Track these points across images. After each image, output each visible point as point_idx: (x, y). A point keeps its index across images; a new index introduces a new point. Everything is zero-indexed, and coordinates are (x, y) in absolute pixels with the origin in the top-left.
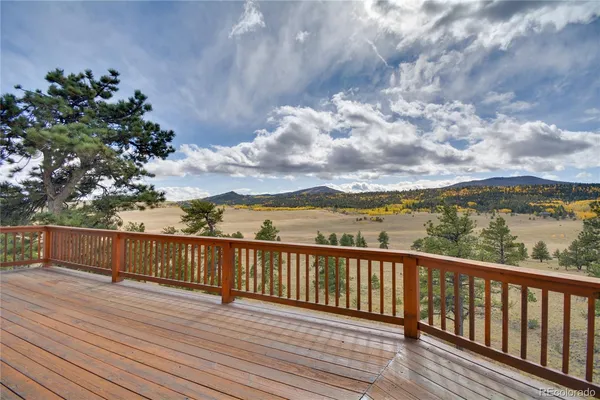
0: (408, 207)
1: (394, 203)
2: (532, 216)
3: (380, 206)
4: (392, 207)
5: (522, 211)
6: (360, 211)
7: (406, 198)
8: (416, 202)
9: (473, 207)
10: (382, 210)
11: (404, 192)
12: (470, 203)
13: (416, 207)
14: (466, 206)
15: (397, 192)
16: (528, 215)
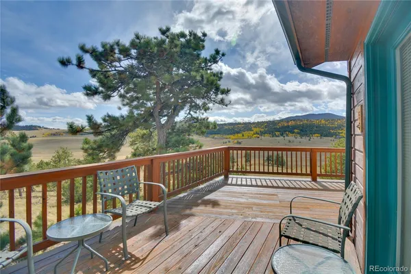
0: (257, 133)
1: (248, 130)
2: (332, 138)
3: (238, 133)
4: (246, 134)
5: (326, 136)
6: (225, 136)
7: (255, 127)
8: (262, 130)
9: (298, 133)
10: (240, 135)
11: (254, 123)
12: (296, 131)
13: (262, 133)
14: (293, 133)
15: (250, 123)
16: (330, 138)
